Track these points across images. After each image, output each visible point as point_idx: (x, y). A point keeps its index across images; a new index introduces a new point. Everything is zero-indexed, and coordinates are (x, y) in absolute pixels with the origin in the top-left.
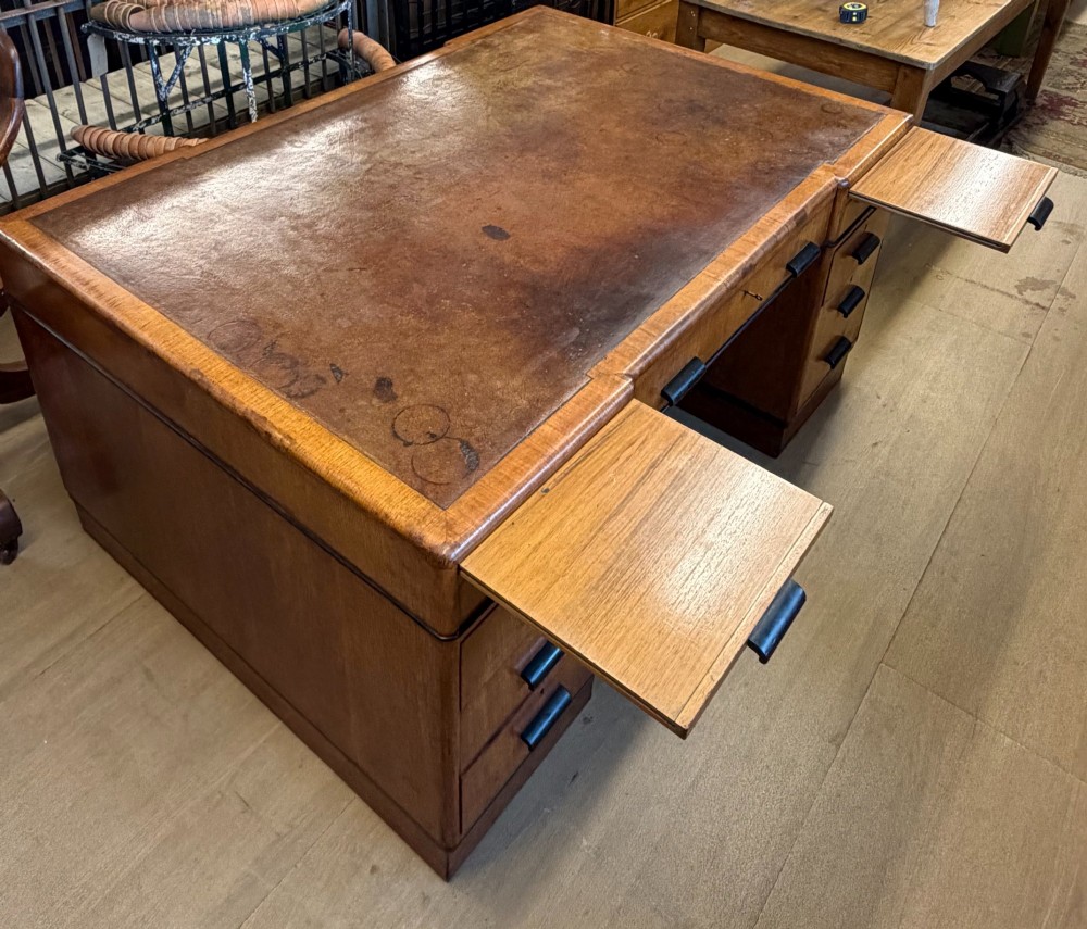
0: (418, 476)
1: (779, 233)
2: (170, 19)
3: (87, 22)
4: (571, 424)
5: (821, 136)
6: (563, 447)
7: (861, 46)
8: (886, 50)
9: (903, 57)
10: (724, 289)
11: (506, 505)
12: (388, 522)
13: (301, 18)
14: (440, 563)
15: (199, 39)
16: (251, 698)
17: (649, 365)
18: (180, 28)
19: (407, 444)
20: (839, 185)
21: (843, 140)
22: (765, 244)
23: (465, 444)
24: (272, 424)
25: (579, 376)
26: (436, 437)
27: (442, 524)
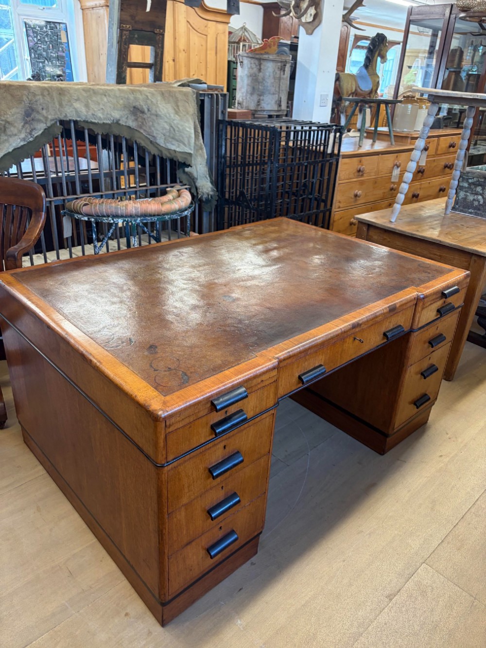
0: (156, 382)
1: (378, 312)
2: (101, 209)
3: (64, 209)
4: (241, 373)
5: (415, 276)
6: (233, 381)
7: (451, 245)
8: (464, 246)
9: (474, 250)
10: (340, 332)
11: (197, 400)
12: (136, 399)
13: (164, 215)
14: (156, 418)
15: (113, 220)
16: (85, 526)
17: (290, 357)
18: (105, 214)
19: (155, 370)
20: (418, 296)
21: (427, 278)
22: (369, 316)
23: (184, 373)
24: (93, 356)
25: (251, 355)
26: (171, 369)
27: (162, 402)
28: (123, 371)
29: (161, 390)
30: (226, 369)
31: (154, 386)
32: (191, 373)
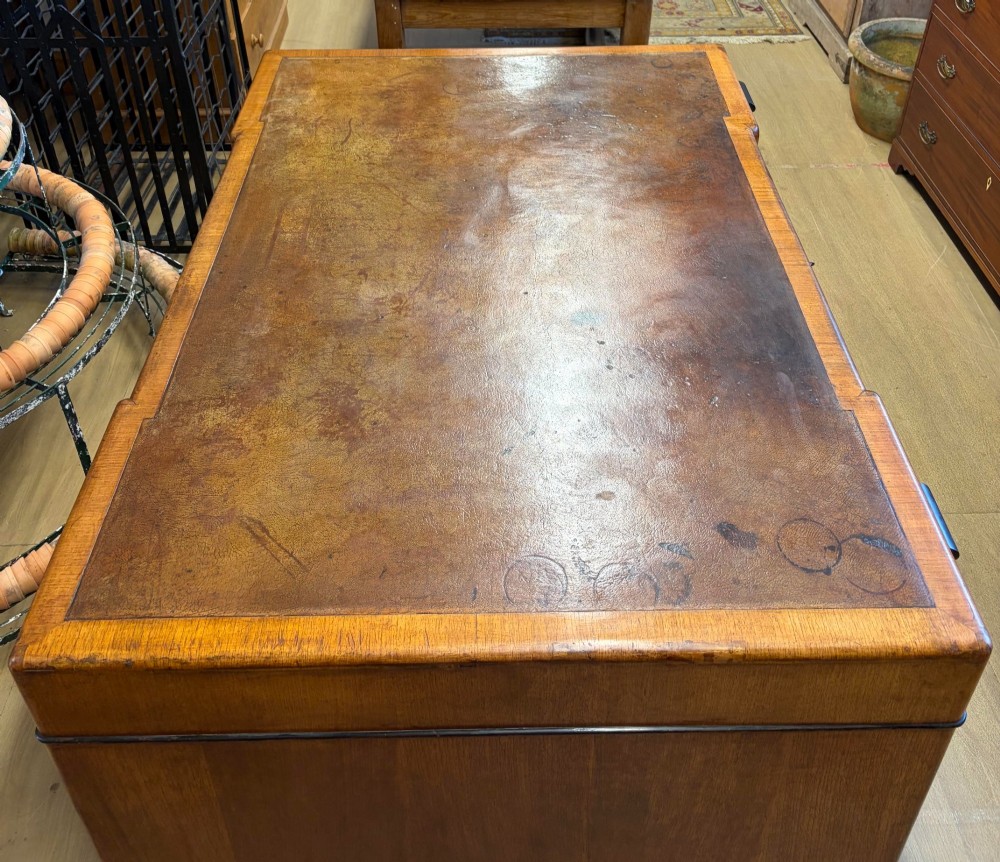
0: (876, 594)
19: (828, 572)
23: (863, 537)
24: (703, 642)
25: (842, 415)
26: (836, 548)
27: (953, 620)
28: (797, 622)
29: (909, 602)
30: (875, 472)
31: (889, 604)
32: (865, 526)
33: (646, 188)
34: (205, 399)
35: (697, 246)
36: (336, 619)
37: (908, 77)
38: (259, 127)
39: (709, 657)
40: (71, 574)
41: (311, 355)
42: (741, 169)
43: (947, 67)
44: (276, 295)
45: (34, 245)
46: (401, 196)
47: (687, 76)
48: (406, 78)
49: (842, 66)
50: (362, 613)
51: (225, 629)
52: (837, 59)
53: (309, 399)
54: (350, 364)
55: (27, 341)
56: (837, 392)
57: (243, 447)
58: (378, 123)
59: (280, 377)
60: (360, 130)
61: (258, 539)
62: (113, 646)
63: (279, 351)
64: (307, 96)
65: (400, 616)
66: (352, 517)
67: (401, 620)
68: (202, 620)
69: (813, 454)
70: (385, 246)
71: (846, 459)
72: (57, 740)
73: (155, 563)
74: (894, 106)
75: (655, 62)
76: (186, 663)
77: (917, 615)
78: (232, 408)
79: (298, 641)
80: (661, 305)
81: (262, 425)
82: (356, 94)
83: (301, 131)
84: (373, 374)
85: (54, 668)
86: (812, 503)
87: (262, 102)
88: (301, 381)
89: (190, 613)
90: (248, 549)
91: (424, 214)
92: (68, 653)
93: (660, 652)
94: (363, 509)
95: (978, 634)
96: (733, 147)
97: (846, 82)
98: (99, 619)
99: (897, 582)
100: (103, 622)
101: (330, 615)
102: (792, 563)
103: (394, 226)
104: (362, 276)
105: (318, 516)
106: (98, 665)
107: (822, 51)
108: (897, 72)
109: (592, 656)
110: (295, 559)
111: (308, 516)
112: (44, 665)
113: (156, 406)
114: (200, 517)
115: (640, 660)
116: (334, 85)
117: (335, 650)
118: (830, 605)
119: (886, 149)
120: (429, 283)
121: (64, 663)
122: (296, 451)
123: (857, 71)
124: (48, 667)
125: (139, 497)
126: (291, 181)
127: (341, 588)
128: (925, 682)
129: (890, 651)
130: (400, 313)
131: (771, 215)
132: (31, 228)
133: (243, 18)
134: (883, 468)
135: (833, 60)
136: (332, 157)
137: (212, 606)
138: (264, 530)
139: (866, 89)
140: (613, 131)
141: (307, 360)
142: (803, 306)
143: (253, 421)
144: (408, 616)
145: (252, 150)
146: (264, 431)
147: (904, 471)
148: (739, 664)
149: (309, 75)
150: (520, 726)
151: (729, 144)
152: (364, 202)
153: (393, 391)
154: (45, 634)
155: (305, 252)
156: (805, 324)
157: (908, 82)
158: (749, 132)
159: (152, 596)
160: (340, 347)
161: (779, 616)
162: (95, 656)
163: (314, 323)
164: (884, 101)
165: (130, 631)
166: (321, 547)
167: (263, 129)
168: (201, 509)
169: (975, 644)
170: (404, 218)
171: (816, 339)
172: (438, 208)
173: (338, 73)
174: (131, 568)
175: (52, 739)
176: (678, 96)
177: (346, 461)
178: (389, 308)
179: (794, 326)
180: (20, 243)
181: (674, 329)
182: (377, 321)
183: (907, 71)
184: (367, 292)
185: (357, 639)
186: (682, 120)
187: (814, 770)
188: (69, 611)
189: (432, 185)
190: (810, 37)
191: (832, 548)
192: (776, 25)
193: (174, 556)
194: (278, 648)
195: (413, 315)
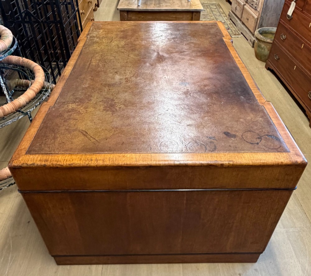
0: (272, 149)
4: (277, 117)
9: (195, 10)
19: (258, 144)
23: (267, 135)
24: (220, 161)
25: (260, 107)
26: (260, 138)
27: (295, 156)
28: (249, 156)
29: (282, 151)
30: (271, 120)
31: (276, 151)
32: (269, 133)
33: (201, 53)
34: (69, 101)
35: (216, 67)
36: (108, 155)
37: (271, 42)
38: (86, 39)
39: (222, 165)
40: (28, 143)
41: (101, 92)
42: (228, 49)
43: (284, 37)
44: (90, 77)
45: (22, 84)
46: (127, 55)
47: (212, 28)
48: (129, 28)
49: (252, 43)
50: (116, 153)
51: (74, 157)
52: (251, 41)
53: (100, 102)
54: (112, 94)
55: (18, 99)
56: (258, 101)
57: (80, 113)
58: (121, 38)
59: (91, 96)
60: (115, 39)
61: (84, 135)
62: (40, 160)
63: (91, 90)
64: (100, 32)
65: (128, 154)
66: (113, 130)
67: (128, 155)
68: (67, 155)
69: (252, 116)
70: (123, 66)
71: (262, 117)
72: (24, 192)
73: (53, 141)
74: (267, 51)
75: (202, 25)
76: (62, 165)
77: (285, 154)
78: (77, 104)
79: (97, 160)
80: (206, 81)
81: (86, 108)
82: (114, 31)
83: (98, 39)
84: (119, 96)
85: (22, 167)
86: (252, 127)
87: (87, 33)
88: (98, 97)
89: (64, 153)
90: (82, 137)
91: (134, 59)
92: (26, 162)
93: (207, 164)
94: (117, 128)
95: (303, 159)
96: (225, 44)
97: (253, 47)
98: (36, 154)
99: (279, 146)
100: (37, 155)
101: (106, 154)
102: (247, 142)
103: (125, 61)
104: (116, 73)
105: (103, 130)
106: (35, 166)
107: (246, 39)
108: (269, 41)
109: (187, 164)
110: (96, 140)
111: (100, 130)
112: (19, 166)
113: (54, 103)
114: (67, 130)
115: (201, 166)
116: (108, 29)
117: (108, 163)
118: (259, 152)
119: (265, 64)
120: (136, 75)
121: (25, 165)
122: (96, 114)
123: (257, 41)
124: (20, 166)
125: (48, 124)
126: (95, 51)
127: (110, 147)
128: (286, 174)
129: (277, 163)
130: (127, 82)
131: (237, 60)
132: (21, 79)
133: (82, 24)
134: (273, 119)
135: (249, 41)
136: (107, 45)
137: (71, 151)
138: (86, 133)
139: (259, 46)
140: (190, 40)
141: (99, 92)
142: (248, 81)
143: (83, 107)
144: (130, 154)
145: (83, 44)
146: (87, 109)
147: (279, 120)
148: (231, 167)
149: (101, 27)
150: (164, 189)
151: (224, 43)
152: (116, 56)
153: (126, 100)
154: (19, 157)
155: (99, 67)
156: (248, 85)
157: (271, 43)
158: (230, 41)
159: (52, 148)
160: (109, 90)
161: (243, 155)
162: (34, 163)
163: (102, 84)
164: (264, 49)
165: (45, 157)
166: (104, 137)
167: (87, 39)
168: (67, 128)
169: (302, 161)
170: (128, 60)
171: (252, 89)
172: (138, 58)
173: (109, 26)
174: (46, 142)
175: (23, 192)
176: (209, 32)
177: (111, 116)
178: (124, 81)
179: (245, 86)
180: (19, 83)
181: (210, 86)
182: (121, 84)
183: (271, 40)
184: (117, 77)
185: (115, 160)
186: (210, 38)
187: (250, 204)
188: (27, 152)
189: (137, 52)
190: (243, 36)
191: (259, 138)
192: (233, 33)
193: (59, 139)
194: (90, 162)
195: (131, 82)
